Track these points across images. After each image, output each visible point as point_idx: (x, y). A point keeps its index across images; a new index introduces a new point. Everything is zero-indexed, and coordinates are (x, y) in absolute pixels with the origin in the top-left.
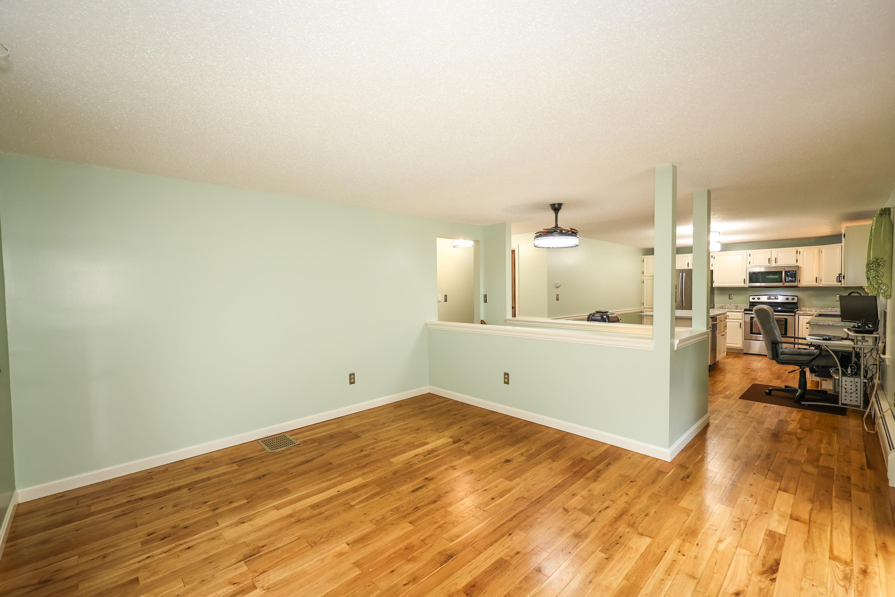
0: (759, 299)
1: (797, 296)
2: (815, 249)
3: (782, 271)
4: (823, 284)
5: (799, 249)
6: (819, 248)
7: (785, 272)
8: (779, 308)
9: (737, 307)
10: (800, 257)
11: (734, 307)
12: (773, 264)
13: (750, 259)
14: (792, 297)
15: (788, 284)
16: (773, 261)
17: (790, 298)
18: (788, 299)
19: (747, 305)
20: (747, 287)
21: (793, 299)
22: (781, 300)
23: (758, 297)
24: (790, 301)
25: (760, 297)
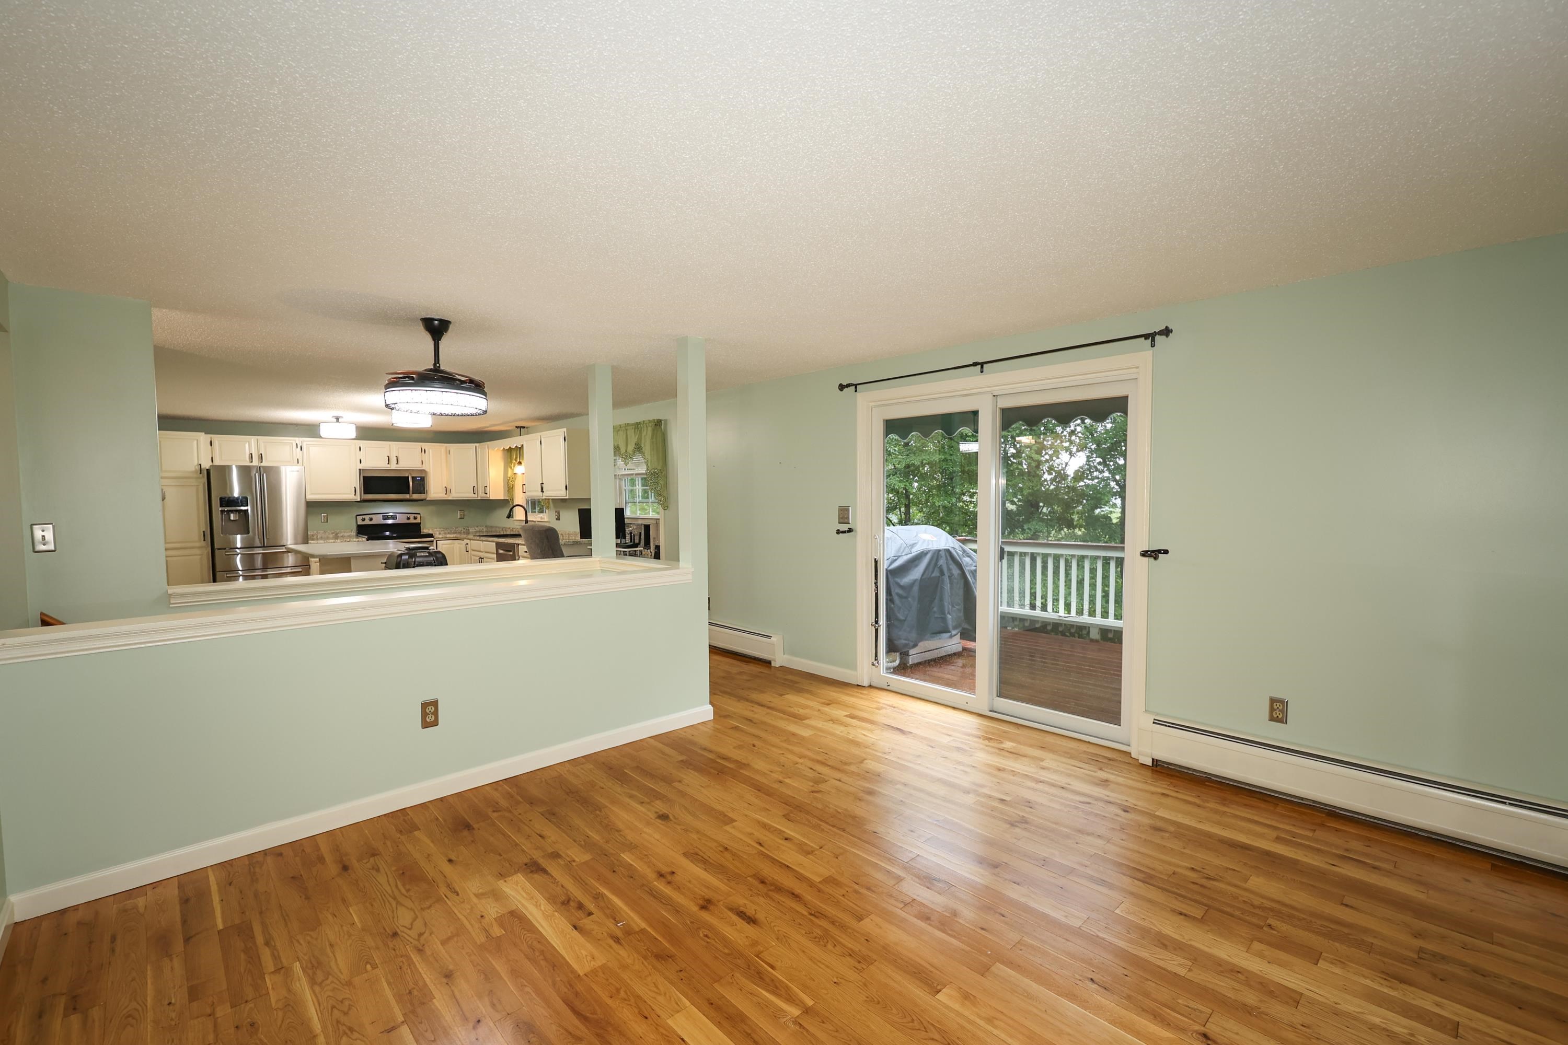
0: (371, 519)
1: (419, 514)
2: (441, 447)
3: (408, 477)
4: (454, 496)
5: (425, 446)
6: (446, 447)
7: (413, 478)
8: (388, 533)
9: (337, 534)
10: (425, 457)
11: (331, 536)
12: (393, 466)
13: (361, 455)
14: (413, 515)
15: (415, 496)
16: (394, 460)
17: (412, 516)
18: (408, 518)
19: (352, 530)
20: (359, 500)
21: (415, 518)
22: (401, 519)
23: (369, 516)
24: (412, 521)
25: (371, 516)
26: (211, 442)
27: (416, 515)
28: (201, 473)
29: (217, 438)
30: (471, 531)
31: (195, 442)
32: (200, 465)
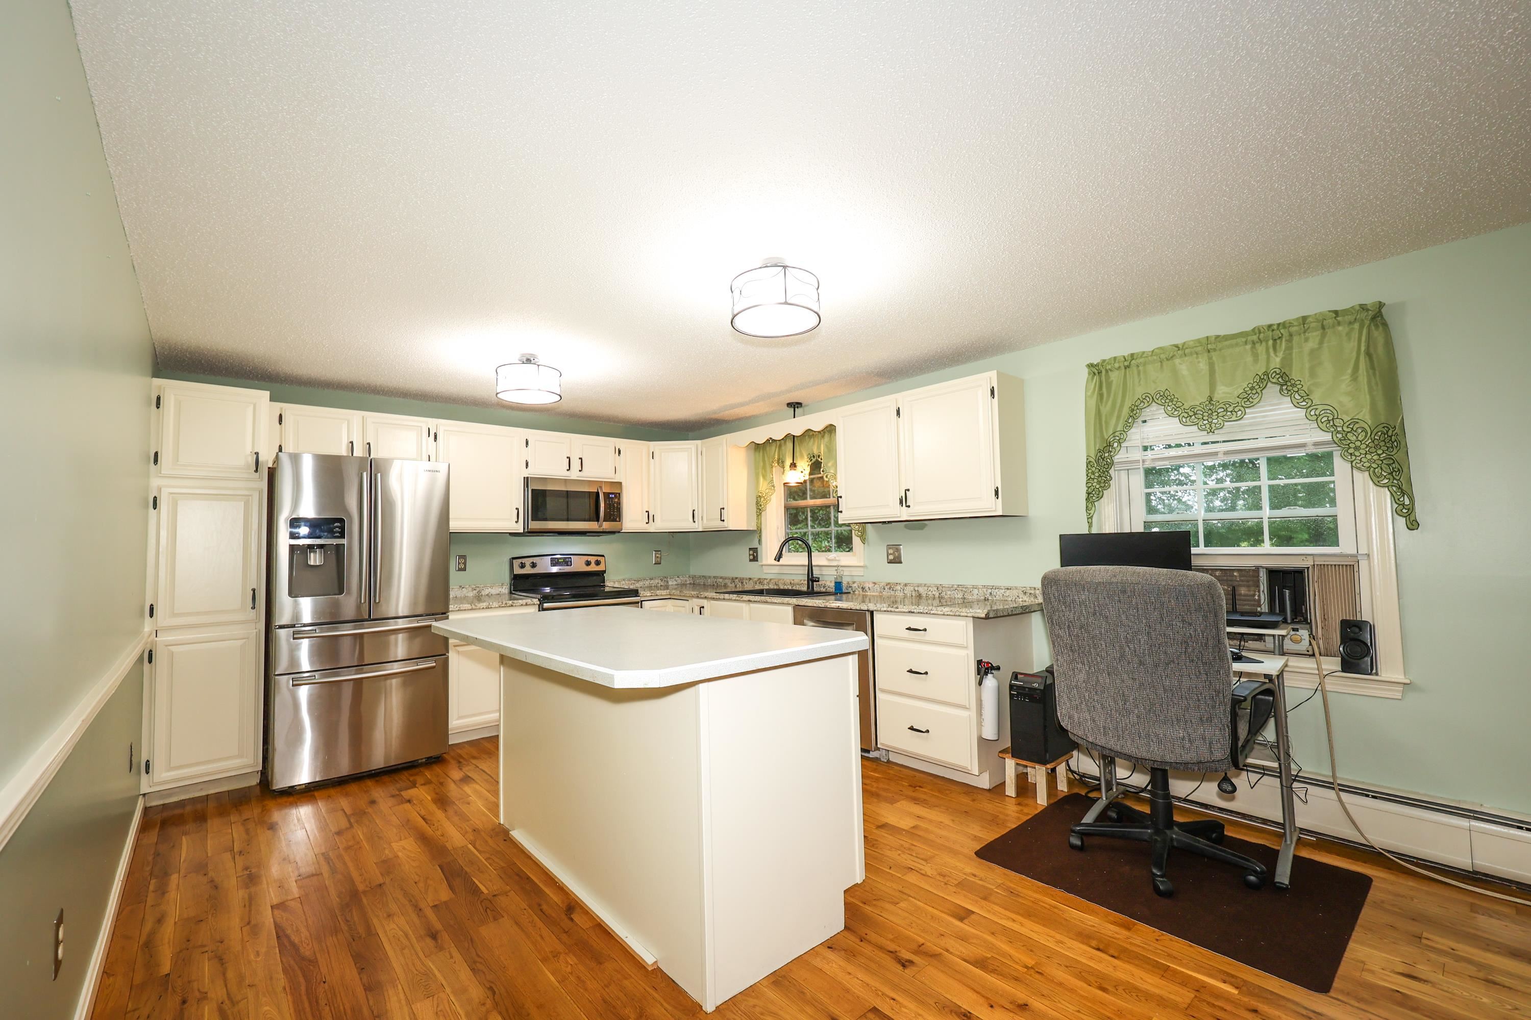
0: (533, 565)
1: (603, 556)
2: (642, 447)
3: (598, 493)
4: (660, 526)
5: (619, 443)
6: (649, 447)
7: (604, 493)
9: (479, 592)
10: (620, 461)
12: (574, 474)
13: (527, 453)
14: (596, 558)
15: (606, 526)
16: (576, 464)
17: (593, 559)
18: (588, 563)
19: (502, 584)
20: (522, 531)
21: (598, 563)
22: (578, 565)
23: (531, 560)
24: (593, 568)
25: (535, 560)
26: (281, 416)
27: (599, 558)
28: (256, 471)
29: (291, 410)
30: (670, 583)
31: (250, 410)
32: (257, 454)
